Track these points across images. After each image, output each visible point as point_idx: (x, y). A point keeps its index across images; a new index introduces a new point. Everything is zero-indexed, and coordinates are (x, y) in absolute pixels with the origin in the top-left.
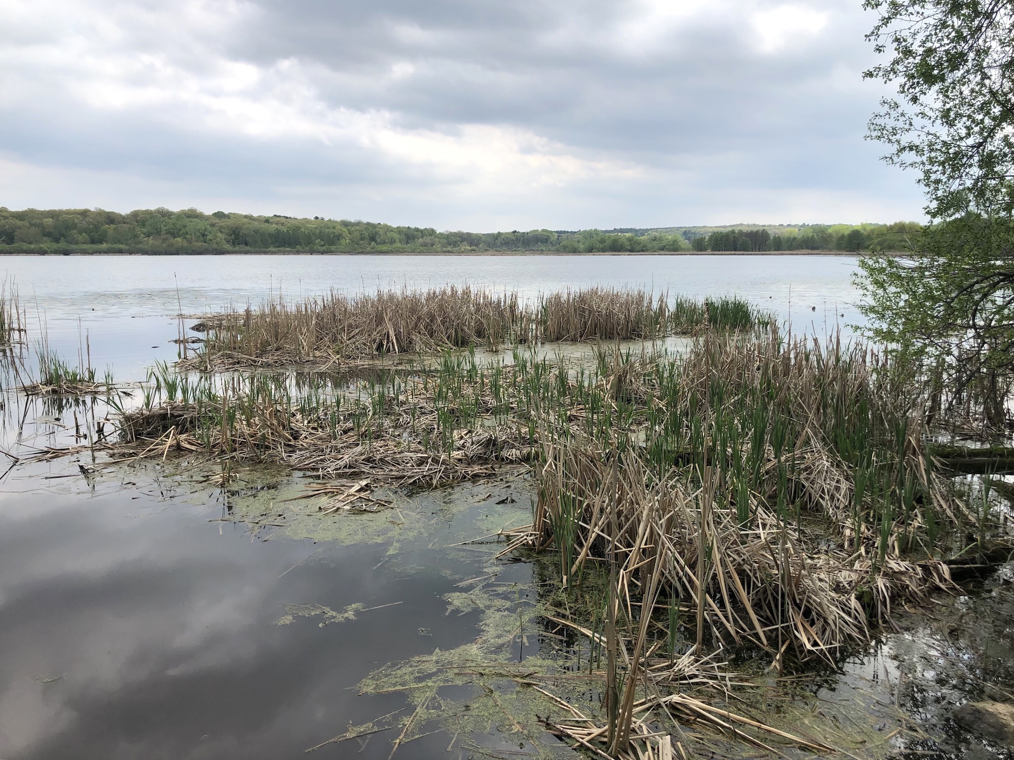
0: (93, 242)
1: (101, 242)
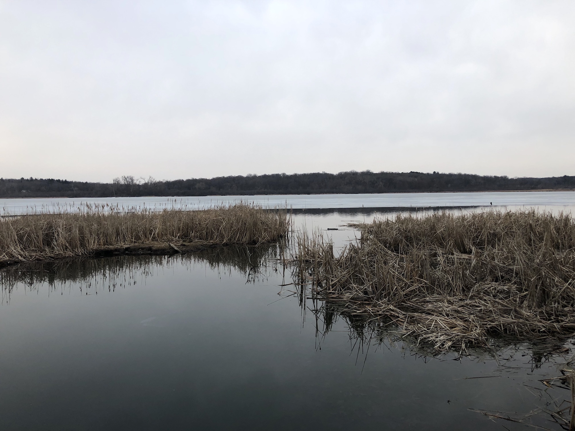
0: (320, 188)
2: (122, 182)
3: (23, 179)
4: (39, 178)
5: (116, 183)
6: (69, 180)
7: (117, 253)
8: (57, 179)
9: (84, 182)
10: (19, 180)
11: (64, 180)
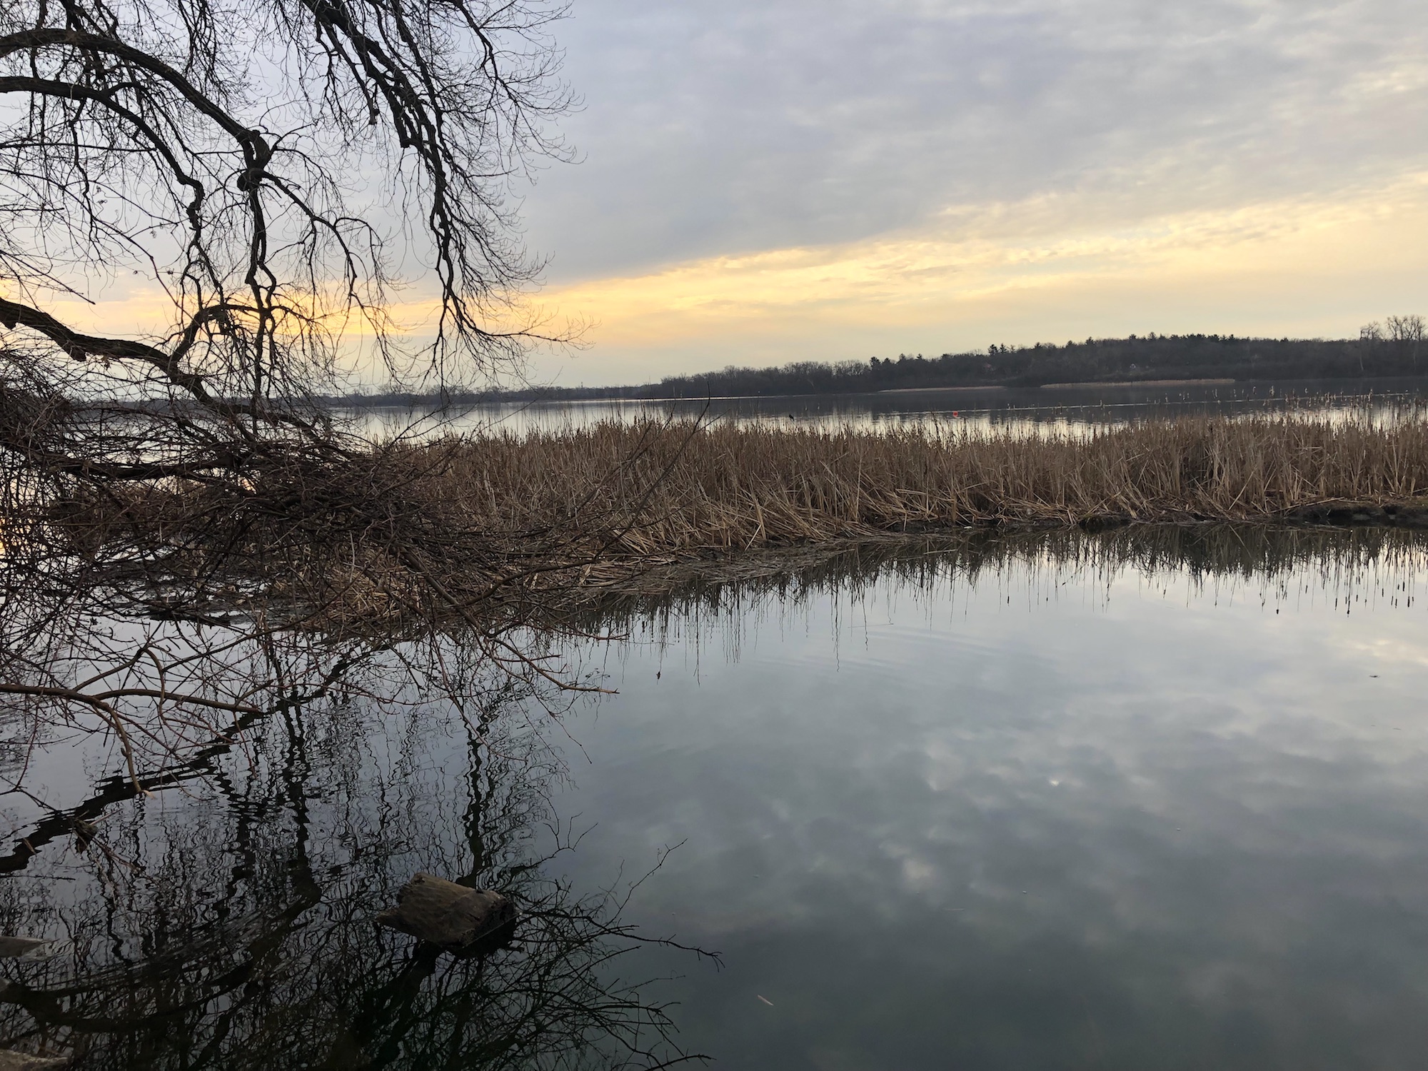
2: (1387, 334)
3: (1133, 337)
4: (1168, 334)
5: (1370, 336)
6: (1240, 334)
7: (1361, 517)
8: (1212, 334)
9: (1279, 339)
10: (1125, 341)
11: (1228, 336)
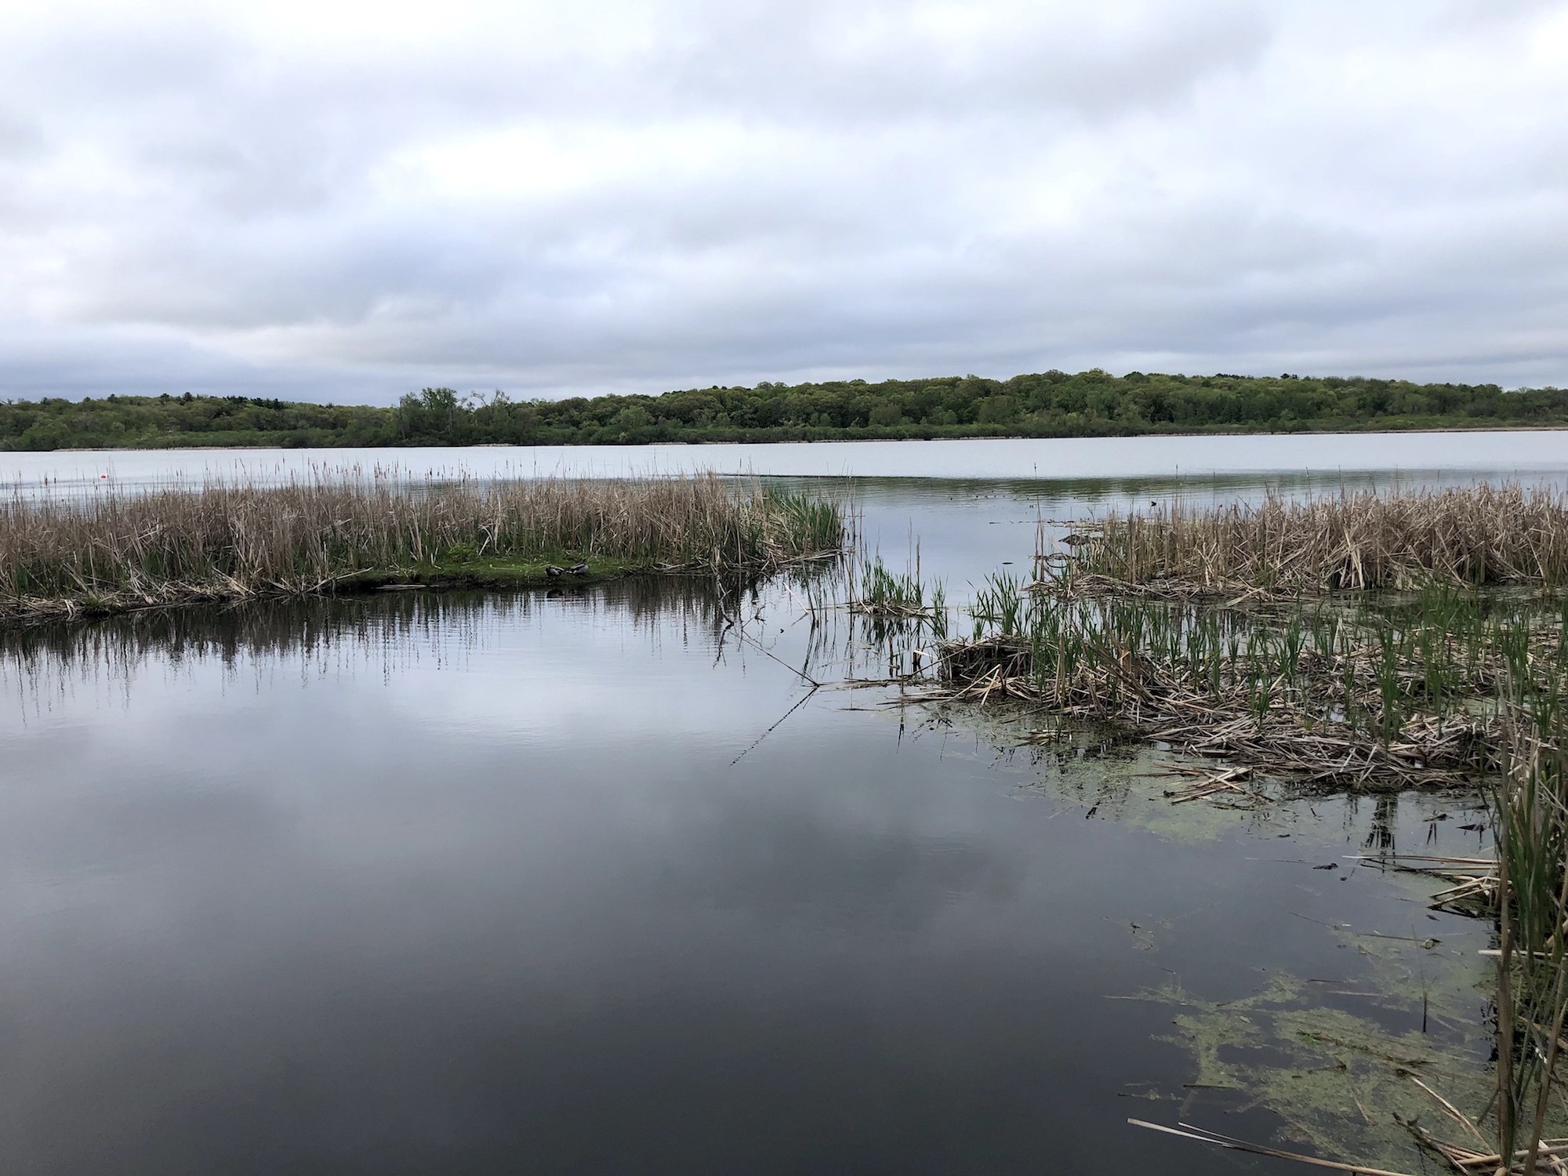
0: (960, 422)
1: (970, 421)
5: (409, 405)
6: (284, 398)
10: (155, 399)
